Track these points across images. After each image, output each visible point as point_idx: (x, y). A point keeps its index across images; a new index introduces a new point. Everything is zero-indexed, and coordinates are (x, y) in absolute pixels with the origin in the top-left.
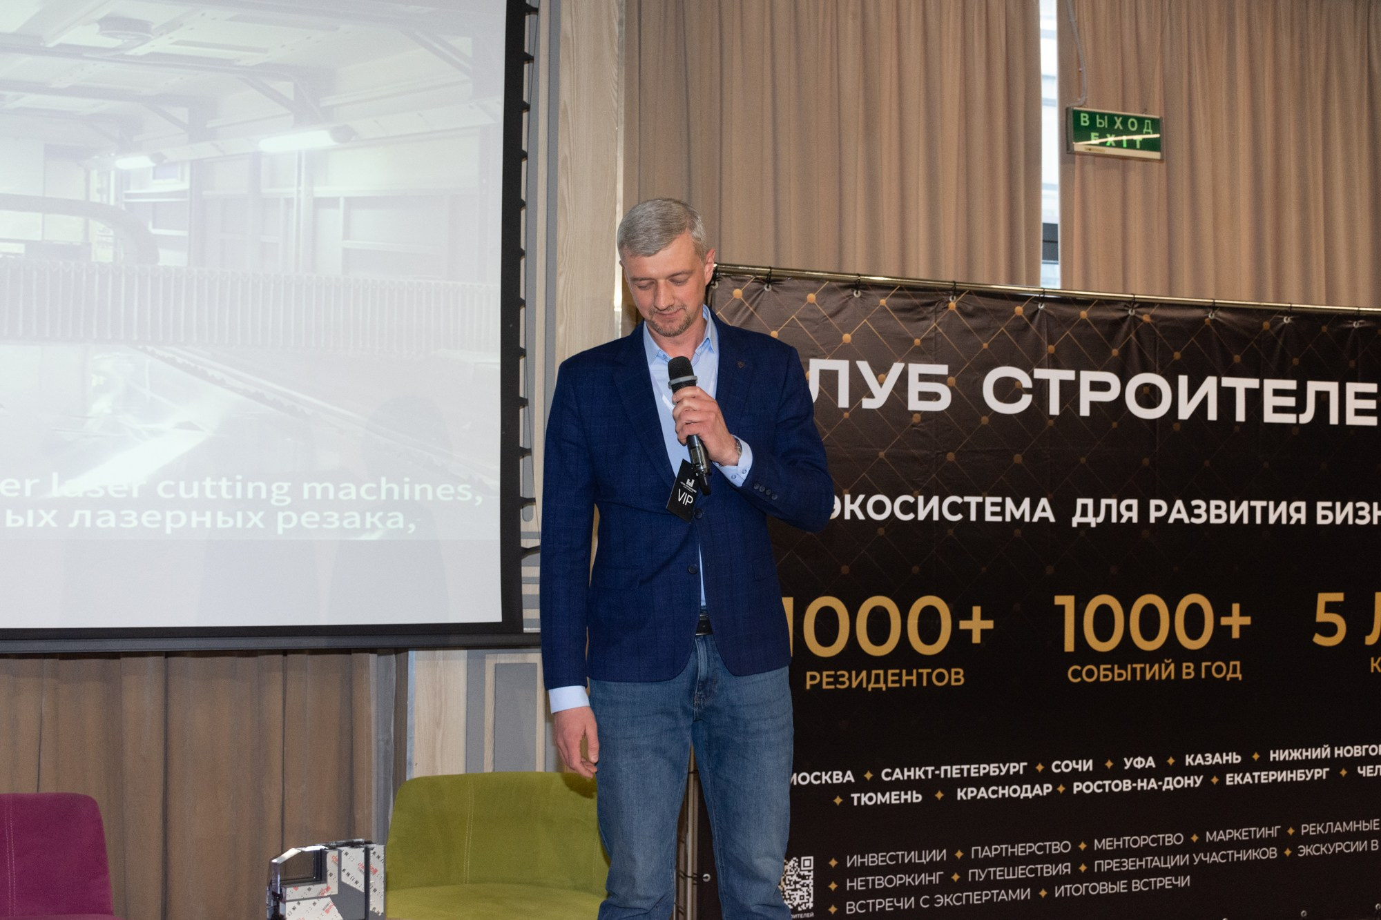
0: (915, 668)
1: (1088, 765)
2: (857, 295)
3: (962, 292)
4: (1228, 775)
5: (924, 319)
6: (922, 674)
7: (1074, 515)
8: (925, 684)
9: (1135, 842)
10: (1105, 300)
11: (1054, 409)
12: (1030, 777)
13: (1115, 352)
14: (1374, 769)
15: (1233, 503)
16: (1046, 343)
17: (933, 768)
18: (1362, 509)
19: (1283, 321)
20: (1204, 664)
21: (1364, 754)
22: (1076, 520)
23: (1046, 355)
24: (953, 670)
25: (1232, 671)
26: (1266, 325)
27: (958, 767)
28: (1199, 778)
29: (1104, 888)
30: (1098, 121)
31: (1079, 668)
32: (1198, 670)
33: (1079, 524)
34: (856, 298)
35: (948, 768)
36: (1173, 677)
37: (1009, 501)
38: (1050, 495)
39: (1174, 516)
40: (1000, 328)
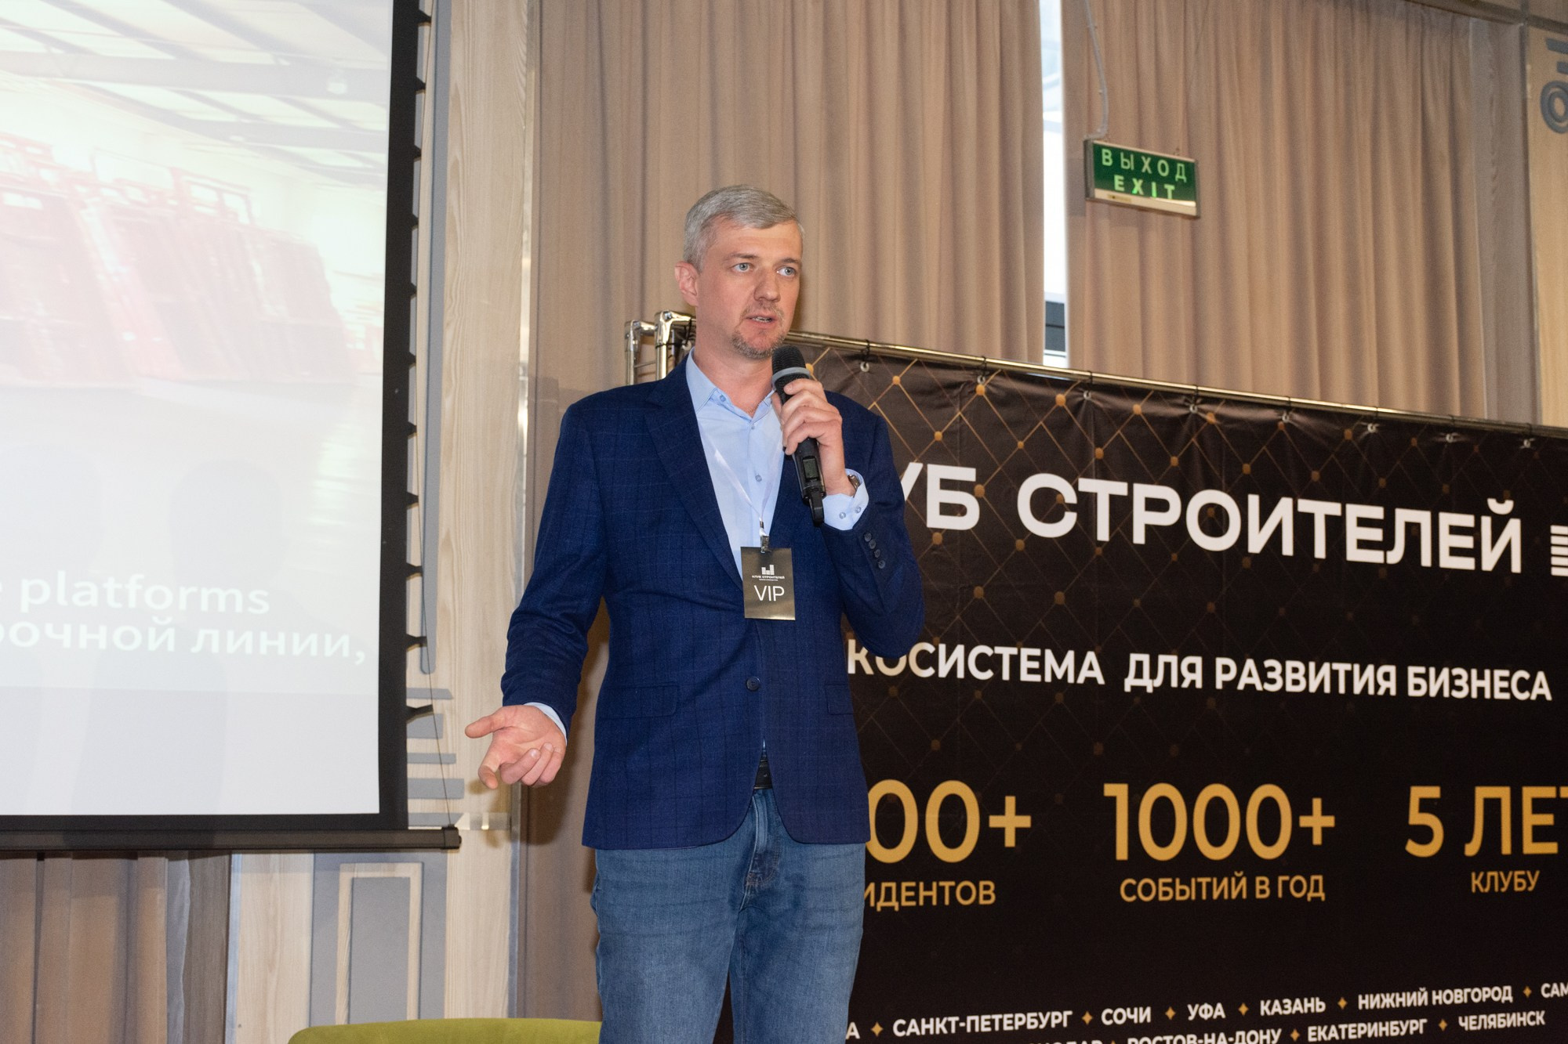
0: (935, 880)
1: (1144, 1015)
2: (864, 368)
3: (992, 371)
4: (1311, 1029)
5: (947, 405)
6: (943, 887)
7: (1126, 675)
8: (947, 902)
10: (1162, 392)
11: (1103, 533)
12: (1075, 1032)
13: (1174, 461)
14: (1477, 1020)
15: (1312, 665)
16: (1093, 444)
17: (957, 1019)
18: (1459, 677)
19: (1367, 430)
20: (1281, 879)
21: (1466, 1001)
22: (1130, 682)
23: (1093, 460)
24: (982, 884)
25: (1313, 889)
27: (988, 1017)
28: (1276, 1032)
30: (1123, 160)
31: (1133, 882)
32: (1273, 886)
33: (1133, 687)
34: (865, 373)
35: (976, 1018)
36: (1244, 896)
37: (1049, 655)
38: (1099, 648)
39: (1244, 681)
40: (1038, 422)
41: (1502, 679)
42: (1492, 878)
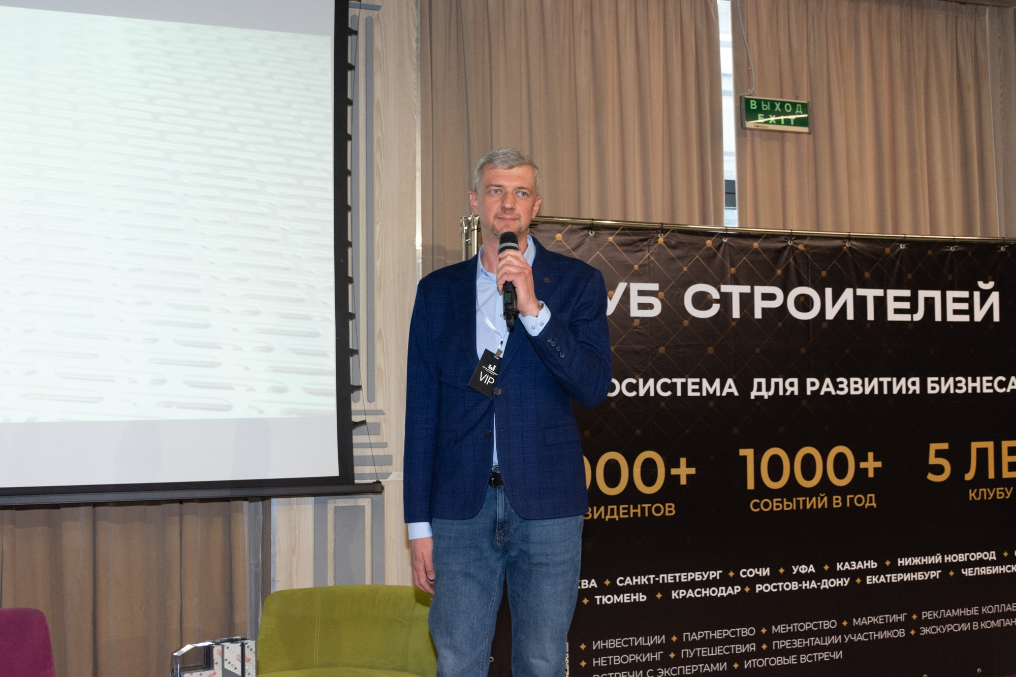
0: (639, 504)
1: (765, 572)
2: (592, 234)
3: (667, 230)
4: (868, 577)
5: (641, 250)
7: (752, 390)
8: (647, 515)
9: (802, 627)
10: (771, 235)
11: (736, 314)
12: (724, 581)
13: (779, 272)
14: (973, 570)
15: (866, 380)
16: (729, 266)
17: (654, 576)
18: (960, 382)
19: (899, 247)
20: (849, 497)
21: (966, 560)
22: (754, 394)
23: (729, 275)
24: (667, 505)
25: (869, 501)
26: (888, 250)
27: (672, 575)
28: (847, 579)
29: (780, 661)
30: (763, 105)
31: (758, 501)
32: (844, 501)
33: (756, 396)
34: (591, 236)
35: (665, 576)
36: (826, 507)
37: (705, 381)
38: (734, 377)
39: (824, 390)
40: (695, 256)
41: (988, 381)
42: (983, 492)
